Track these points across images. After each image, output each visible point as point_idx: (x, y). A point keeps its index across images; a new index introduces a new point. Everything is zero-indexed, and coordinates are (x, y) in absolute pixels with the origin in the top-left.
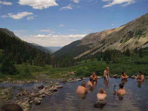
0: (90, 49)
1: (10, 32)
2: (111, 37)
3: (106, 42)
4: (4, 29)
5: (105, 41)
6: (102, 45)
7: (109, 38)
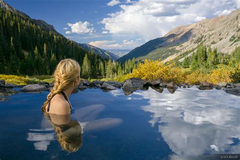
0: (178, 51)
1: (49, 25)
2: (213, 32)
3: (205, 41)
4: (38, 21)
5: (203, 39)
6: (197, 45)
7: (211, 33)
